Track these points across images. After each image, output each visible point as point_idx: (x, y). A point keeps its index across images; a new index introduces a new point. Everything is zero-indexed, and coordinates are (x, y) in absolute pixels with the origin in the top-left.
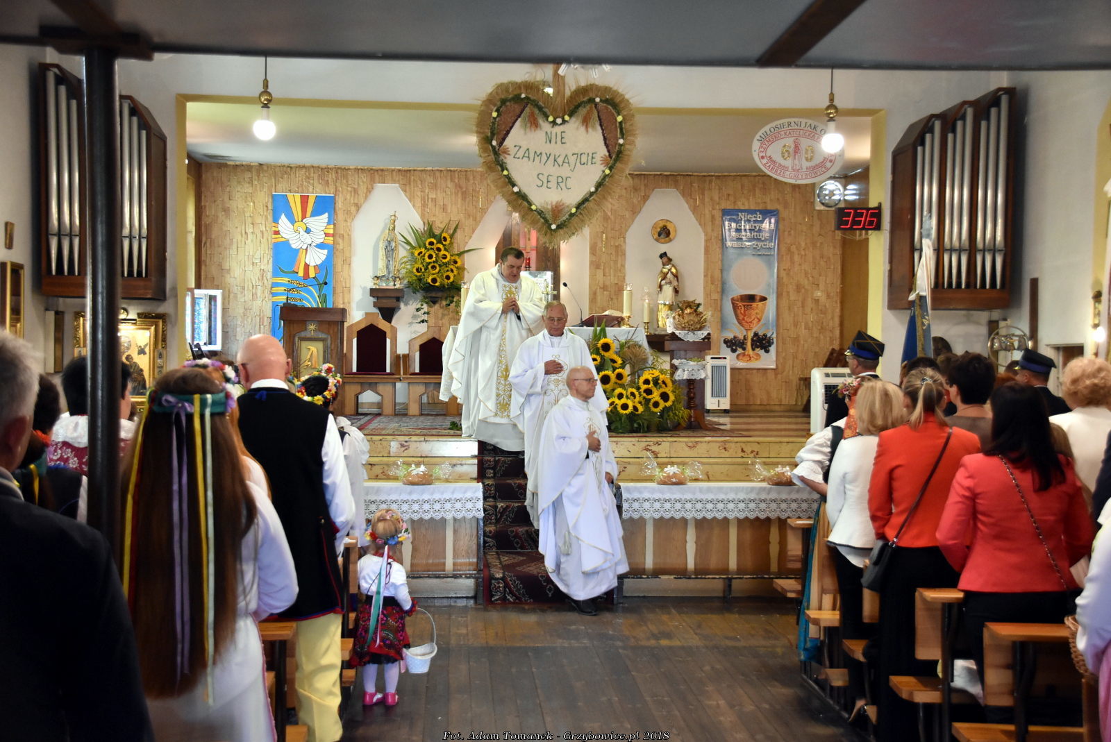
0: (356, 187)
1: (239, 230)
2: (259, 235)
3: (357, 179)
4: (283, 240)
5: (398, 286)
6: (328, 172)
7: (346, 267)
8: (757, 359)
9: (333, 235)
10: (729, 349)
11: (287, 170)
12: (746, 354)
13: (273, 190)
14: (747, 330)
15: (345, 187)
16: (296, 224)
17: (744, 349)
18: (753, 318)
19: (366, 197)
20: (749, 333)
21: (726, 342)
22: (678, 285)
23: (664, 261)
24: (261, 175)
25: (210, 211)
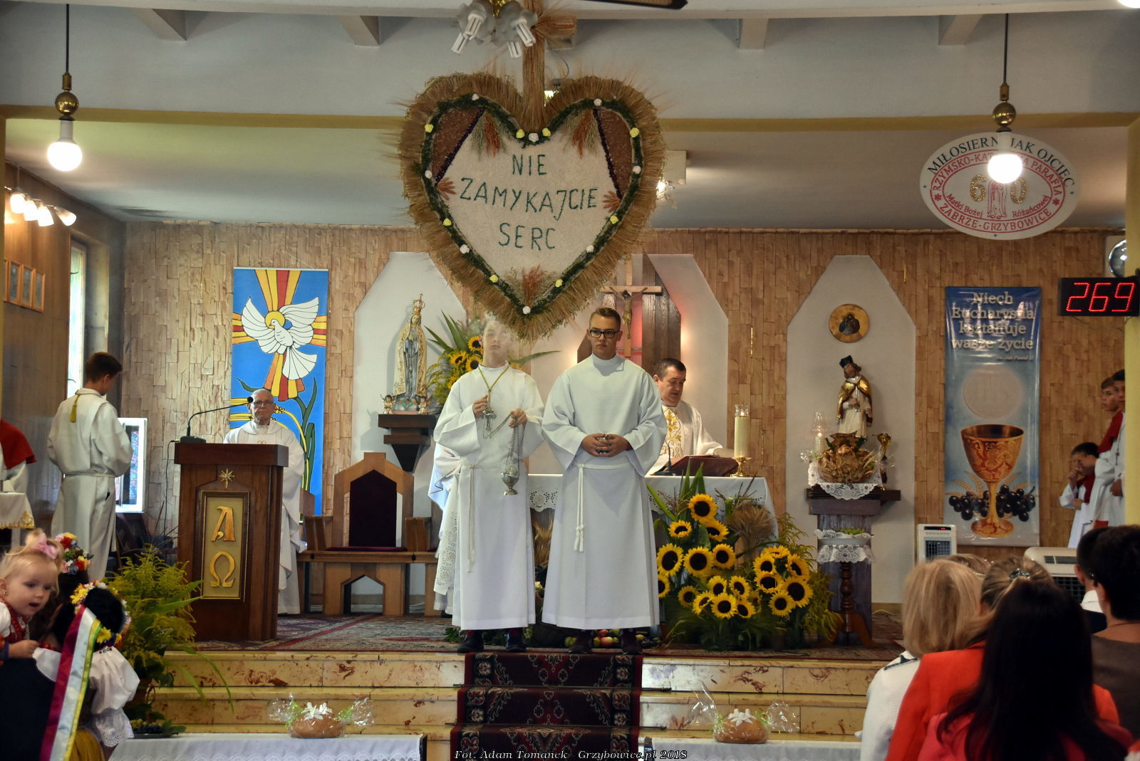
0: (363, 257)
1: (181, 324)
2: (212, 332)
3: (364, 244)
4: (248, 339)
5: (422, 411)
6: (320, 234)
7: (345, 381)
8: (1007, 531)
9: (325, 332)
10: (959, 514)
11: (257, 231)
12: (989, 521)
13: (235, 263)
14: (989, 483)
15: (345, 257)
16: (269, 316)
17: (984, 514)
18: (999, 463)
19: (378, 274)
20: (993, 487)
21: (954, 502)
22: (871, 410)
23: (847, 371)
24: (217, 240)
25: (139, 297)
